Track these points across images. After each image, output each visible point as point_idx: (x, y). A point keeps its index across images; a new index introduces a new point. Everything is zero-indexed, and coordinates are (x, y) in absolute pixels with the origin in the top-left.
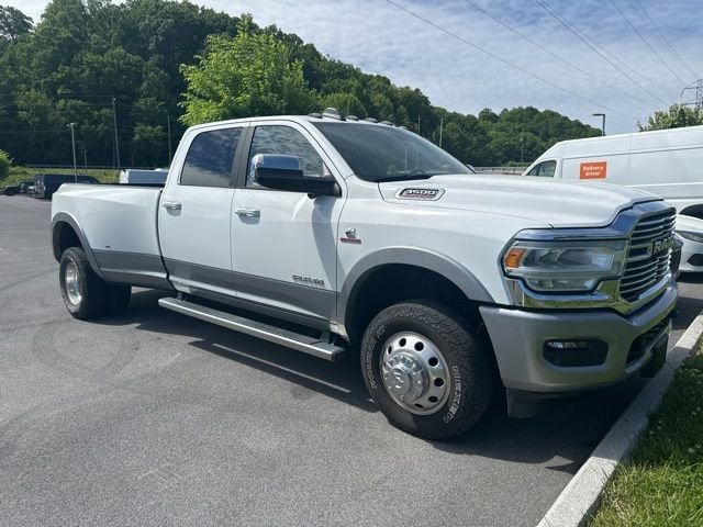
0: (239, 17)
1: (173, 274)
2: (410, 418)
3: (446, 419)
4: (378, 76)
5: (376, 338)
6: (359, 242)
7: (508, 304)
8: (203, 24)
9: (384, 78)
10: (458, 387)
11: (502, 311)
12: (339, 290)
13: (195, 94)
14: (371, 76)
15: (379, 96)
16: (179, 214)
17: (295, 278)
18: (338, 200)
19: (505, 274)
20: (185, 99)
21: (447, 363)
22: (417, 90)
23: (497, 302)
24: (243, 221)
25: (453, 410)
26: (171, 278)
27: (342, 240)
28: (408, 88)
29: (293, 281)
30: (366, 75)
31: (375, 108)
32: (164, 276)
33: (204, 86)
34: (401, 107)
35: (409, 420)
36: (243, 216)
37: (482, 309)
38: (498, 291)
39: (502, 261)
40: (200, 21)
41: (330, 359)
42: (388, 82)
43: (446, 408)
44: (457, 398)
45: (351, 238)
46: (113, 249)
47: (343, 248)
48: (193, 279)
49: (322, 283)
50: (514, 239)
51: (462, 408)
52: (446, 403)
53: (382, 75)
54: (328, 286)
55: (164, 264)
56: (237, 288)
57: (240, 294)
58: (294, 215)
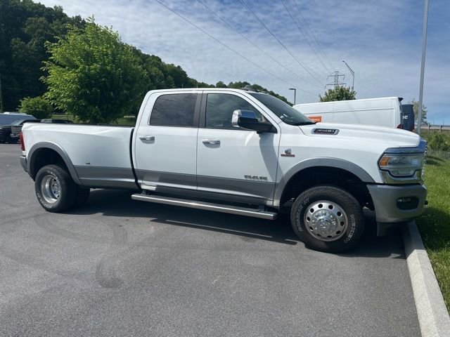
0: (53, 7)
1: (142, 179)
2: (323, 244)
3: (346, 241)
4: (153, 56)
5: (303, 205)
6: (294, 156)
7: (381, 182)
8: (24, 10)
9: (157, 57)
10: (354, 225)
11: (378, 186)
12: (278, 182)
13: (54, 63)
14: (148, 56)
15: (155, 68)
16: (153, 143)
17: (246, 177)
18: (275, 135)
19: (380, 169)
20: (44, 65)
21: (346, 213)
22: (179, 67)
23: (376, 182)
24: (207, 146)
25: (350, 236)
26: (139, 181)
27: (282, 155)
28: (173, 65)
29: (244, 178)
30: (145, 55)
31: (152, 76)
32: (133, 181)
33: (64, 57)
34: (169, 76)
35: (323, 245)
36: (207, 144)
37: (368, 186)
38: (377, 177)
39: (379, 163)
40: (22, 8)
41: (272, 219)
42: (160, 60)
43: (345, 236)
44: (353, 230)
45: (288, 154)
46: (92, 164)
47: (281, 159)
48: (160, 181)
49: (265, 178)
50: (384, 153)
51: (355, 235)
52: (345, 233)
53: (156, 55)
54: (270, 180)
55: (134, 173)
56: (197, 185)
57: (200, 188)
58: (246, 143)
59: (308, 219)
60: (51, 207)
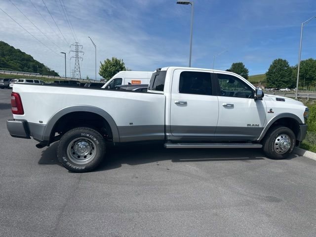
1: (169, 132)
5: (275, 138)
6: (273, 113)
12: (264, 127)
16: (186, 106)
19: (304, 117)
27: (268, 112)
32: (164, 134)
36: (225, 106)
37: (300, 125)
43: (289, 150)
44: (293, 146)
45: (271, 111)
47: (267, 115)
49: (258, 125)
54: (261, 126)
55: (165, 129)
56: (215, 133)
57: (216, 135)
58: (249, 105)
59: (277, 144)
60: (83, 168)
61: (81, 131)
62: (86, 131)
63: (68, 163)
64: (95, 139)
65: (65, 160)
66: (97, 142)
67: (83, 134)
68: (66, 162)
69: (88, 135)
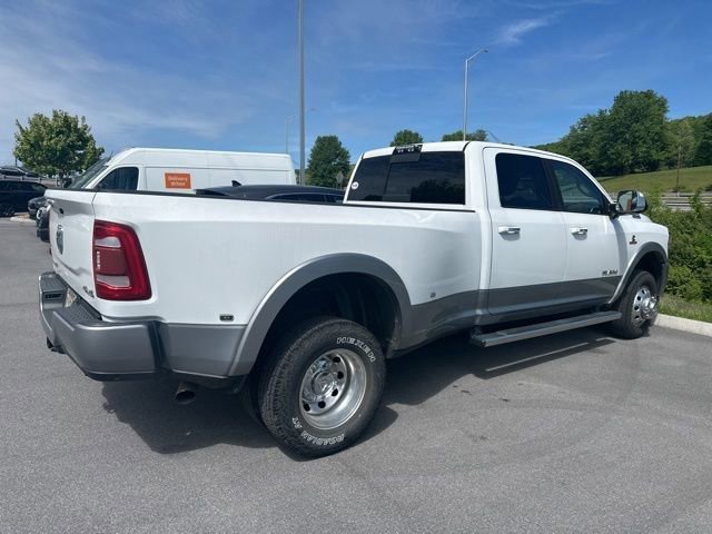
6: (636, 243)
16: (518, 238)
24: (577, 239)
27: (631, 243)
36: (576, 234)
45: (633, 241)
49: (616, 272)
58: (606, 229)
59: (637, 308)
60: (341, 438)
61: (337, 329)
62: (348, 329)
63: (305, 434)
64: (367, 350)
65: (298, 426)
66: (372, 358)
67: (341, 340)
68: (300, 431)
69: (352, 341)
